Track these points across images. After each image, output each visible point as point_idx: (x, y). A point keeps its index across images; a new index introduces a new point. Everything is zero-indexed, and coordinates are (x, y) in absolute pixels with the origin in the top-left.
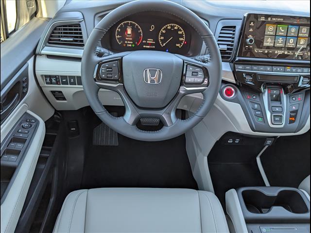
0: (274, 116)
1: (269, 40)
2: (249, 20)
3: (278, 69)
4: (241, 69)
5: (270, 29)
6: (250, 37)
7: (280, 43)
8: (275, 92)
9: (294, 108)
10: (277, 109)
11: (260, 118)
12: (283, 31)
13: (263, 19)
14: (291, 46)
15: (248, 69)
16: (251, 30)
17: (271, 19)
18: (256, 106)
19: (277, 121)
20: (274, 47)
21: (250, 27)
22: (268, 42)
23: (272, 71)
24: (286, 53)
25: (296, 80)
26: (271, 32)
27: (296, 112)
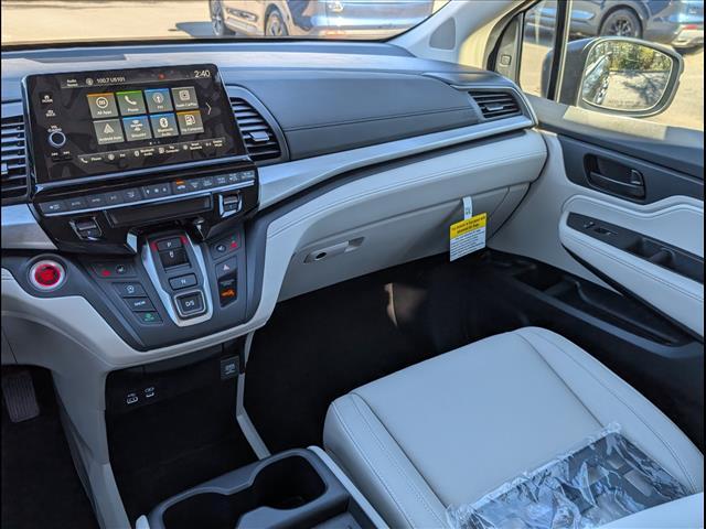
0: (180, 298)
1: (108, 129)
2: (36, 91)
3: (156, 191)
4: (57, 211)
5: (101, 105)
6: (55, 130)
7: (139, 133)
8: (169, 244)
9: (226, 268)
10: (184, 281)
11: (148, 315)
12: (134, 103)
13: (72, 84)
14: (169, 134)
15: (76, 207)
16: (50, 113)
17: (95, 82)
18: (131, 289)
19: (191, 308)
20: (126, 144)
21: (46, 106)
22: (107, 134)
23: (144, 199)
24: (161, 151)
25: (207, 205)
26: (105, 110)
27: (233, 275)
